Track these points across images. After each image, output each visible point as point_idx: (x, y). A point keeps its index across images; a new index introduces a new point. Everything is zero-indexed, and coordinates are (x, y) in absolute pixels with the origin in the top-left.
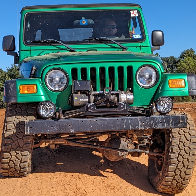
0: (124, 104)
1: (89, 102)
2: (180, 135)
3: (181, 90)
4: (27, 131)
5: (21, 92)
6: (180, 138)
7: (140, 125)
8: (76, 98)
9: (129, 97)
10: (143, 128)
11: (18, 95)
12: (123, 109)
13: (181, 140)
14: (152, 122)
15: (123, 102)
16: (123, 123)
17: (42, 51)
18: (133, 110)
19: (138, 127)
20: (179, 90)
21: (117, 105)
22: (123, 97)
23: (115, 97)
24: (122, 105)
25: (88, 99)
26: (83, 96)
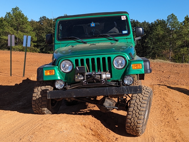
0: (104, 80)
1: (84, 79)
2: (137, 98)
3: (139, 70)
4: (48, 97)
5: (46, 75)
6: (136, 100)
7: (114, 92)
8: (76, 77)
9: (107, 76)
10: (116, 94)
11: (44, 76)
12: (103, 83)
13: (136, 101)
14: (121, 90)
15: (104, 79)
16: (104, 91)
17: (67, 44)
18: (110, 83)
19: (113, 94)
20: (138, 71)
21: (100, 81)
22: (104, 76)
23: (99, 76)
24: (103, 81)
25: (83, 78)
26: (81, 76)
